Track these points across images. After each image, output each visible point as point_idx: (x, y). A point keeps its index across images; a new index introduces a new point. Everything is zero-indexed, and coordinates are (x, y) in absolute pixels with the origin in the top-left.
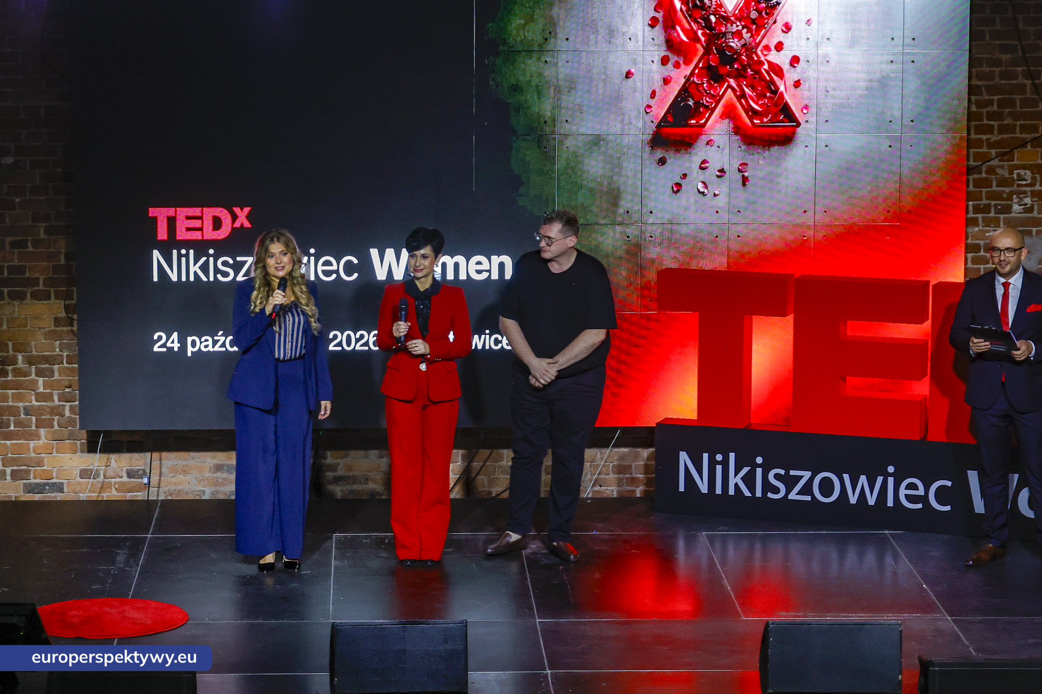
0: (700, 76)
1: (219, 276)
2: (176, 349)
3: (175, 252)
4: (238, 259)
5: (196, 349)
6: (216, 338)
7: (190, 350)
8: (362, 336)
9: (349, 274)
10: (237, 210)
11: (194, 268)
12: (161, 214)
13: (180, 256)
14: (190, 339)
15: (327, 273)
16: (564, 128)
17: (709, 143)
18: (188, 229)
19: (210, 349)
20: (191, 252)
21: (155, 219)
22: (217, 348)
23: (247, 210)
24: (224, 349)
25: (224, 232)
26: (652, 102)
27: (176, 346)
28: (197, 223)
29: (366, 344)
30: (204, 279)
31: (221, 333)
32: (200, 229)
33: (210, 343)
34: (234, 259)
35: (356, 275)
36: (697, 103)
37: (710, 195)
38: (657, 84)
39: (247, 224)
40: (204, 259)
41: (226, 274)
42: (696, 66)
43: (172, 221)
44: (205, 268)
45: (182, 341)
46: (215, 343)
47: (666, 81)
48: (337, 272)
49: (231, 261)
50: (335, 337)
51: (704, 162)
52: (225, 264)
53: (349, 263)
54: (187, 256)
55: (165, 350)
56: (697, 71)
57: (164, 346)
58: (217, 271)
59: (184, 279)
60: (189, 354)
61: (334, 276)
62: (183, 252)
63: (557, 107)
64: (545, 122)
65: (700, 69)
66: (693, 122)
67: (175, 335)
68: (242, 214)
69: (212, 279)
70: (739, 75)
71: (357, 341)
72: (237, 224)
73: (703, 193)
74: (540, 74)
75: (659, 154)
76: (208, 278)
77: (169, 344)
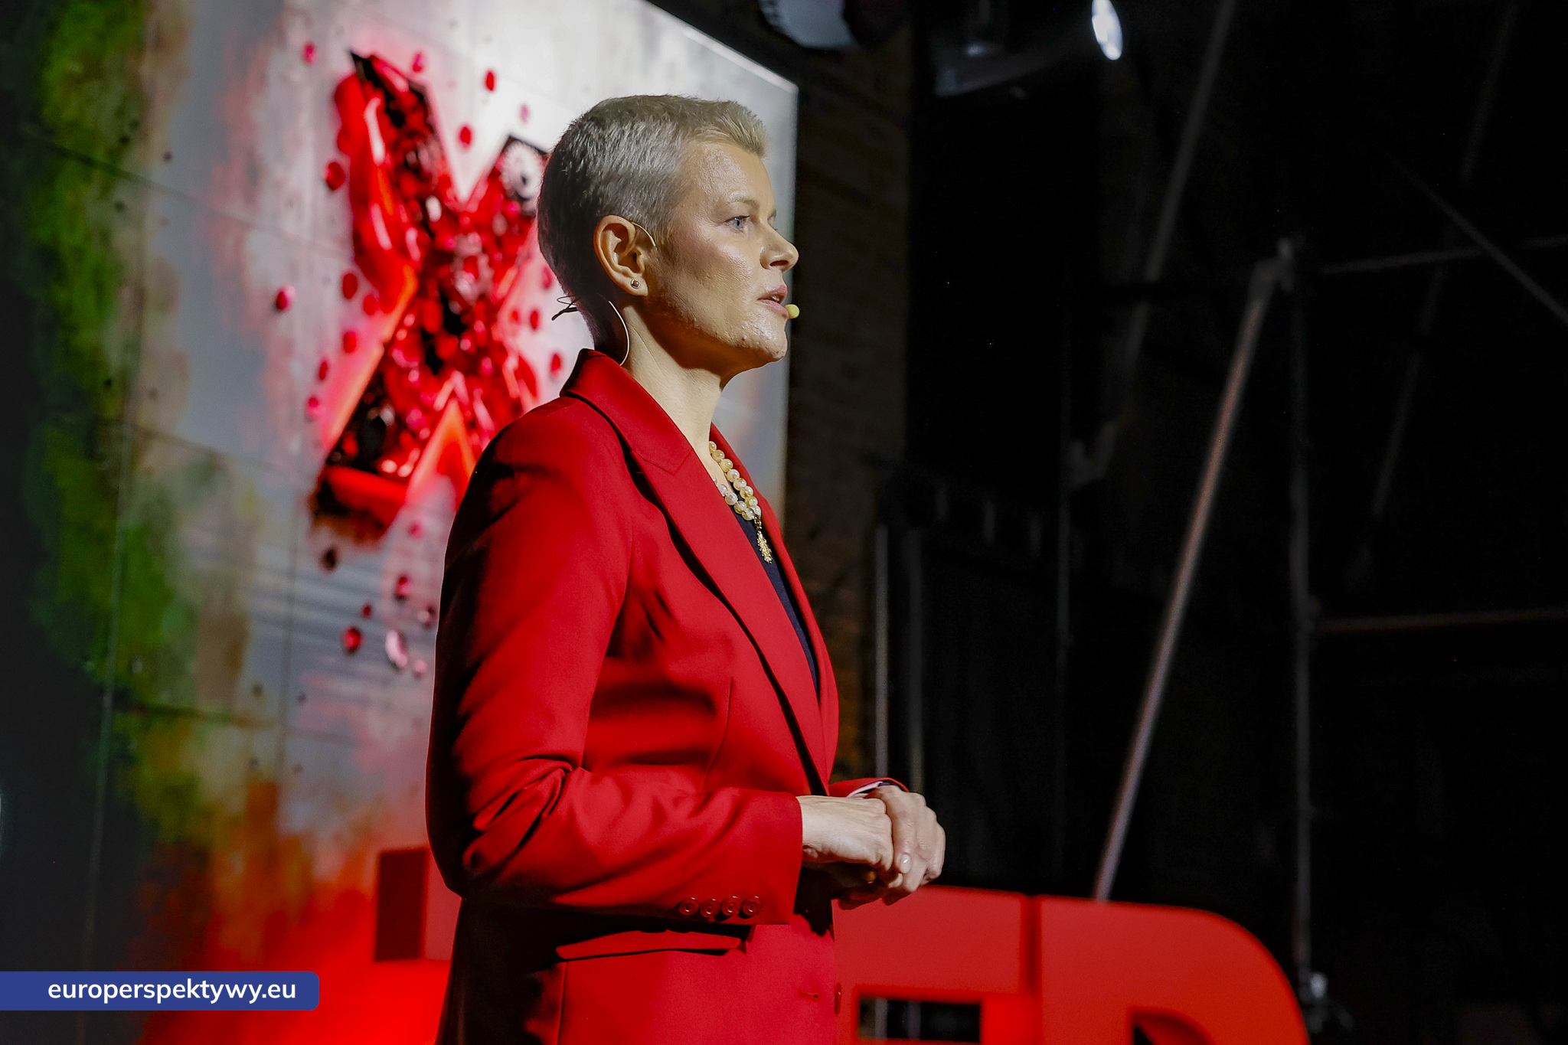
0: (405, 347)
16: (147, 414)
17: (414, 530)
26: (321, 391)
36: (400, 418)
37: (407, 676)
38: (332, 349)
42: (400, 325)
47: (350, 342)
51: (403, 580)
56: (402, 335)
63: (134, 346)
64: (108, 383)
65: (410, 330)
66: (389, 466)
70: (470, 369)
73: (394, 665)
74: (105, 236)
75: (326, 538)
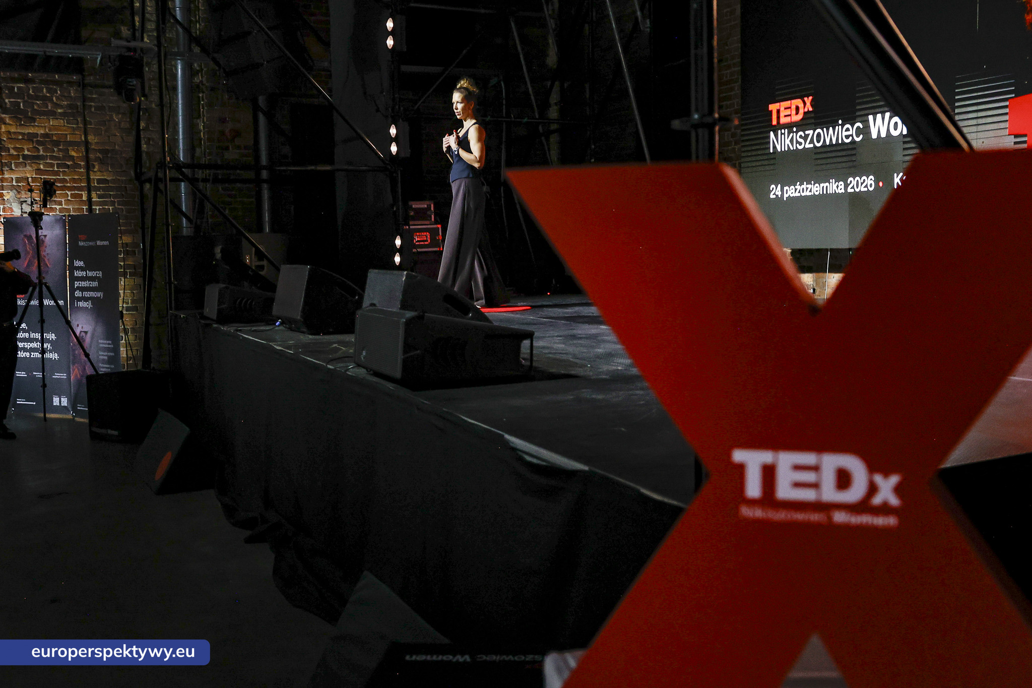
1: (798, 145)
2: (779, 196)
3: (779, 131)
4: (807, 132)
5: (787, 196)
6: (796, 187)
7: (786, 196)
8: (864, 180)
9: (858, 136)
10: (806, 99)
11: (788, 142)
12: (773, 107)
13: (782, 134)
14: (786, 188)
15: (847, 137)
18: (785, 116)
19: (794, 195)
20: (786, 130)
21: (772, 111)
22: (797, 194)
23: (810, 98)
24: (799, 195)
25: (800, 117)
27: (779, 193)
28: (788, 112)
29: (866, 186)
30: (792, 149)
31: (798, 183)
32: (790, 115)
33: (794, 191)
34: (805, 133)
35: (861, 136)
39: (811, 109)
40: (791, 134)
41: (800, 144)
43: (778, 111)
44: (792, 141)
45: (782, 190)
46: (796, 190)
48: (852, 135)
49: (803, 135)
50: (851, 182)
52: (801, 137)
53: (858, 128)
54: (784, 134)
55: (774, 196)
57: (774, 194)
58: (797, 142)
59: (783, 150)
60: (785, 199)
61: (851, 138)
62: (783, 131)
67: (779, 185)
68: (808, 100)
69: (795, 148)
71: (862, 184)
72: (806, 110)
76: (793, 147)
77: (777, 194)
